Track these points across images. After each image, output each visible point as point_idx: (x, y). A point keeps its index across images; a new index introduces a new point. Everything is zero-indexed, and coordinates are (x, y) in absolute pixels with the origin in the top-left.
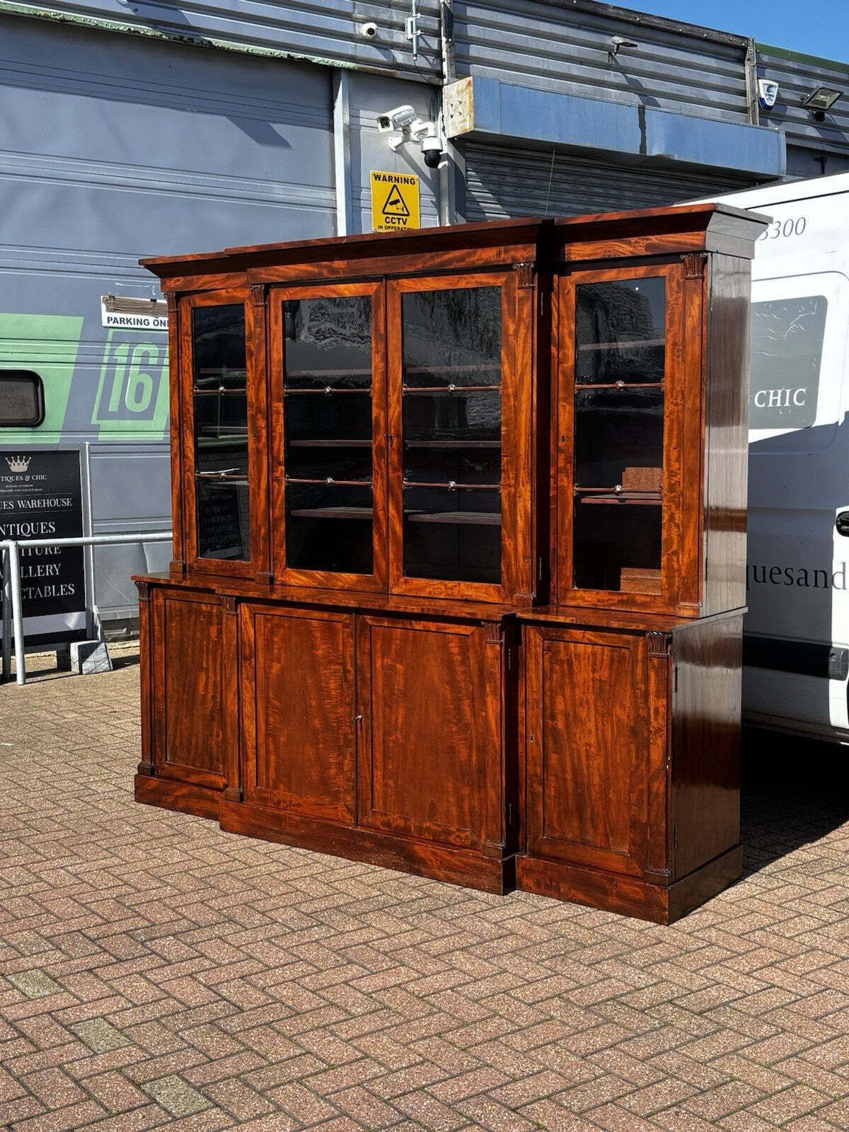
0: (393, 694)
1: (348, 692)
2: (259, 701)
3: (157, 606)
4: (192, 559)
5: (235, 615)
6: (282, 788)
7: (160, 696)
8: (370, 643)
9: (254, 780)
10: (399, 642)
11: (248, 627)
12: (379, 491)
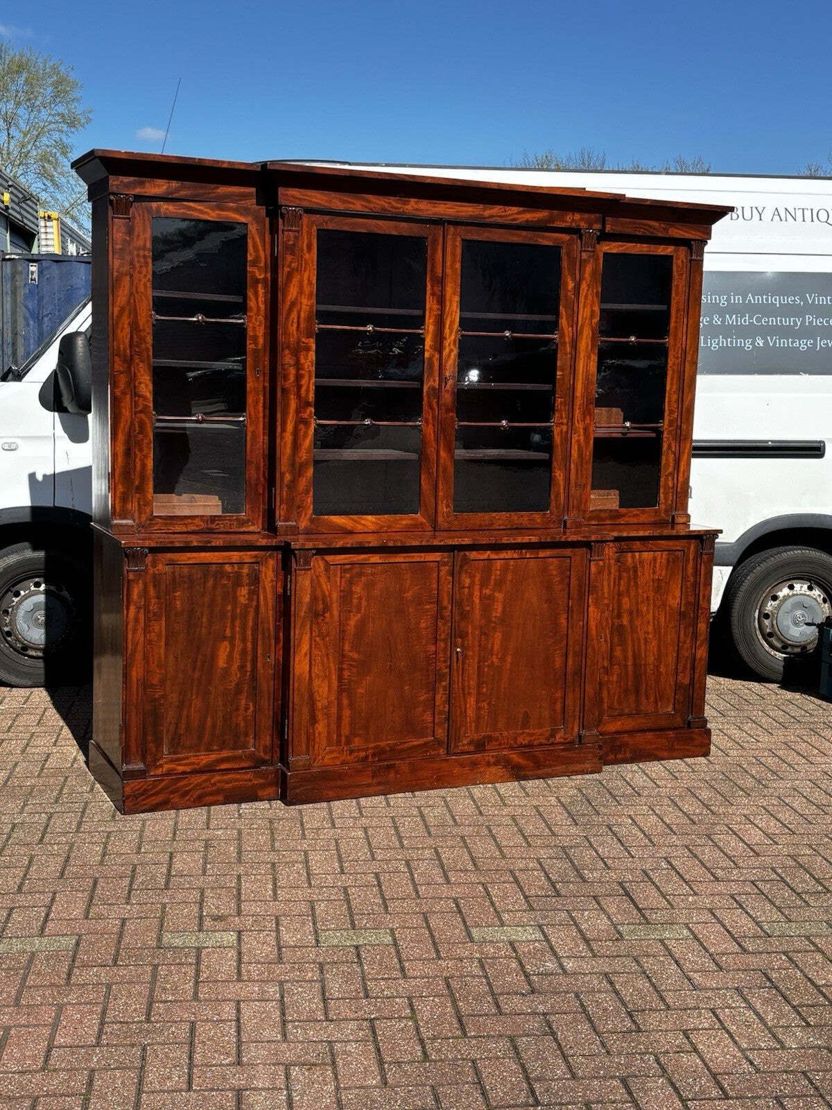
0: (491, 621)
1: (444, 629)
2: (331, 657)
3: (154, 575)
4: (144, 517)
5: (309, 569)
6: (357, 742)
7: (155, 681)
8: (470, 577)
9: (324, 742)
10: (498, 572)
11: (323, 580)
12: (430, 431)
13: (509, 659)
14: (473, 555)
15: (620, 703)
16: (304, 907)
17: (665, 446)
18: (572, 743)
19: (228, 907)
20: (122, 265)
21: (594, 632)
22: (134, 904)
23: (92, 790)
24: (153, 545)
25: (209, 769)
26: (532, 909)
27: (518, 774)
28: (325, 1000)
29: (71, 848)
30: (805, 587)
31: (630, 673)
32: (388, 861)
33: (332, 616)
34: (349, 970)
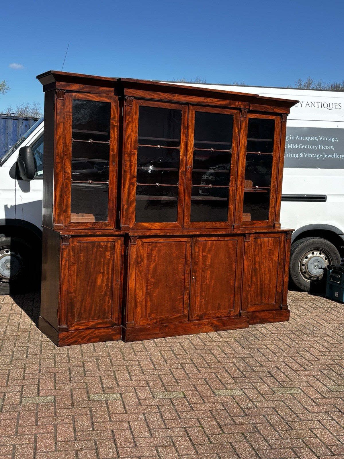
0: (206, 266)
1: (188, 269)
2: (143, 280)
3: (73, 246)
4: (67, 223)
5: (136, 244)
6: (153, 316)
7: (72, 291)
8: (198, 248)
9: (140, 316)
10: (209, 246)
11: (141, 249)
12: (181, 188)
13: (213, 281)
14: (200, 239)
15: (255, 299)
16: (144, 383)
17: (271, 196)
18: (237, 316)
19: (113, 384)
20: (60, 119)
21: (246, 270)
22: (73, 383)
23: (42, 337)
24: (73, 234)
25: (93, 328)
26: (236, 382)
27: (217, 329)
28: (163, 420)
29: (40, 360)
30: (318, 253)
31: (259, 287)
32: (173, 364)
33: (144, 263)
34: (170, 408)
